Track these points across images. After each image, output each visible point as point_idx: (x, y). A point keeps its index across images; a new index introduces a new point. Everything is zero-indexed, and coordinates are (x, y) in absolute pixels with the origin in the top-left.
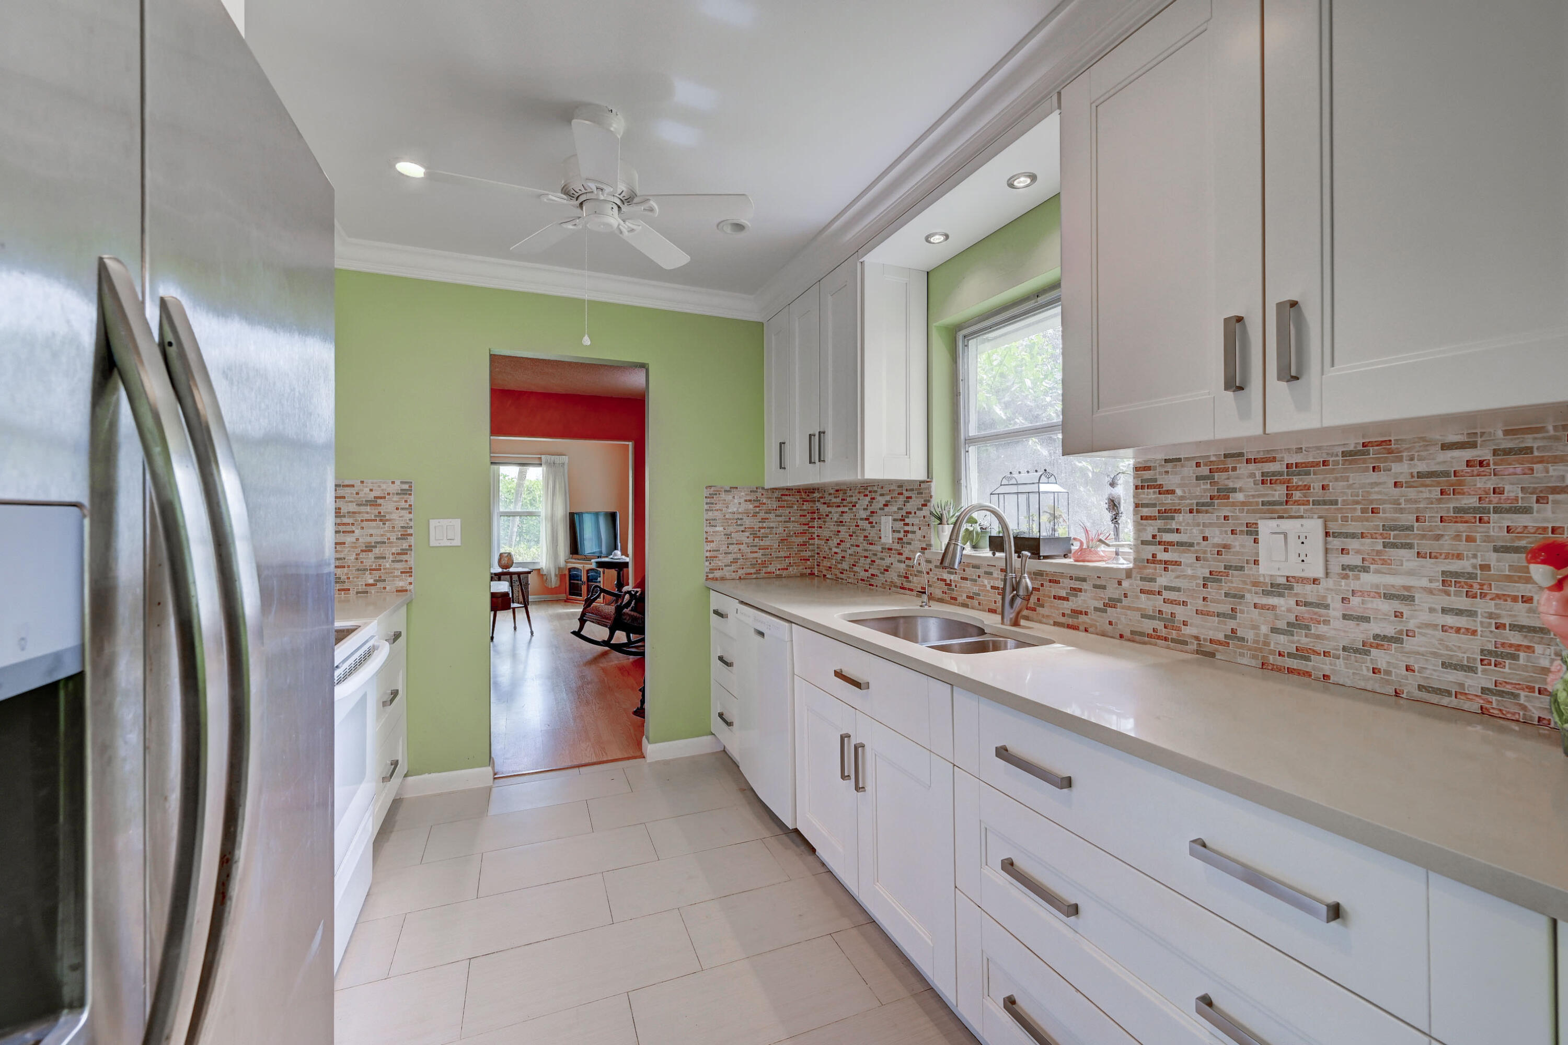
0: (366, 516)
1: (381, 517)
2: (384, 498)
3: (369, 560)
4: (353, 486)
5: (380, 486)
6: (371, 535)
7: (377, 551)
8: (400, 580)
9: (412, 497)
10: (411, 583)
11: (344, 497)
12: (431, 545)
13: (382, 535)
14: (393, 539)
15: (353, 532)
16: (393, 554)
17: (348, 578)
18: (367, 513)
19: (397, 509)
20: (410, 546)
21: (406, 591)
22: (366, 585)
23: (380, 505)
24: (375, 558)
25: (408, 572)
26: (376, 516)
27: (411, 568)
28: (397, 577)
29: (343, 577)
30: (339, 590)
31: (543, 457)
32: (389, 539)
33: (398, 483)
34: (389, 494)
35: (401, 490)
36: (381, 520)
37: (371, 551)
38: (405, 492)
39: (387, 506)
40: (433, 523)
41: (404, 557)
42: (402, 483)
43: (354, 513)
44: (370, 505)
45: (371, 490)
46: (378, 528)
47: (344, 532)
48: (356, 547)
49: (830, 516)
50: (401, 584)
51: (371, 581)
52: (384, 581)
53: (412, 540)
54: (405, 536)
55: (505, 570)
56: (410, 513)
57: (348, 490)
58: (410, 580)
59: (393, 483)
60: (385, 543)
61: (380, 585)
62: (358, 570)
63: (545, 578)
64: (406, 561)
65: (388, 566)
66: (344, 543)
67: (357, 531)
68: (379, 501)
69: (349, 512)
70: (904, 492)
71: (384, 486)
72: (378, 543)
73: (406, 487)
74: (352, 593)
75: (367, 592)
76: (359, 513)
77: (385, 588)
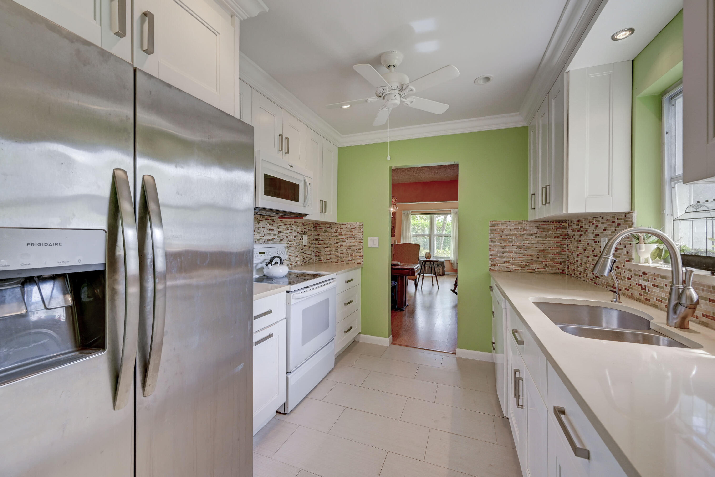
0: (349, 236)
1: (353, 236)
2: (354, 229)
3: (350, 251)
4: (345, 225)
5: (353, 225)
6: (350, 242)
7: (352, 248)
8: (359, 260)
9: (363, 228)
10: (362, 261)
11: (343, 229)
12: (369, 247)
13: (354, 243)
14: (357, 244)
15: (345, 241)
16: (357, 250)
17: (344, 258)
18: (349, 234)
19: (358, 233)
20: (362, 247)
21: (361, 264)
22: (349, 261)
23: (353, 231)
24: (352, 251)
25: (361, 257)
26: (352, 236)
27: (362, 255)
28: (358, 258)
29: (343, 257)
30: (341, 262)
31: (452, 210)
32: (355, 244)
33: (358, 223)
34: (356, 227)
35: (359, 226)
36: (353, 237)
37: (350, 248)
38: (361, 227)
39: (355, 232)
40: (369, 238)
41: (360, 251)
42: (360, 223)
43: (345, 234)
44: (350, 231)
45: (350, 226)
46: (352, 240)
47: (343, 241)
48: (346, 247)
49: (574, 238)
50: (359, 261)
51: (350, 259)
52: (354, 259)
53: (363, 245)
54: (361, 243)
55: (428, 260)
56: (362, 234)
57: (344, 226)
58: (362, 260)
59: (357, 223)
60: (354, 245)
61: (353, 261)
62: (347, 255)
63: (452, 265)
64: (361, 253)
65: (355, 254)
66: (343, 245)
67: (346, 241)
68: (353, 230)
69: (344, 234)
70: (616, 221)
71: (354, 224)
72: (352, 245)
73: (361, 224)
74: (345, 263)
75: (349, 263)
76: (347, 234)
77: (354, 262)
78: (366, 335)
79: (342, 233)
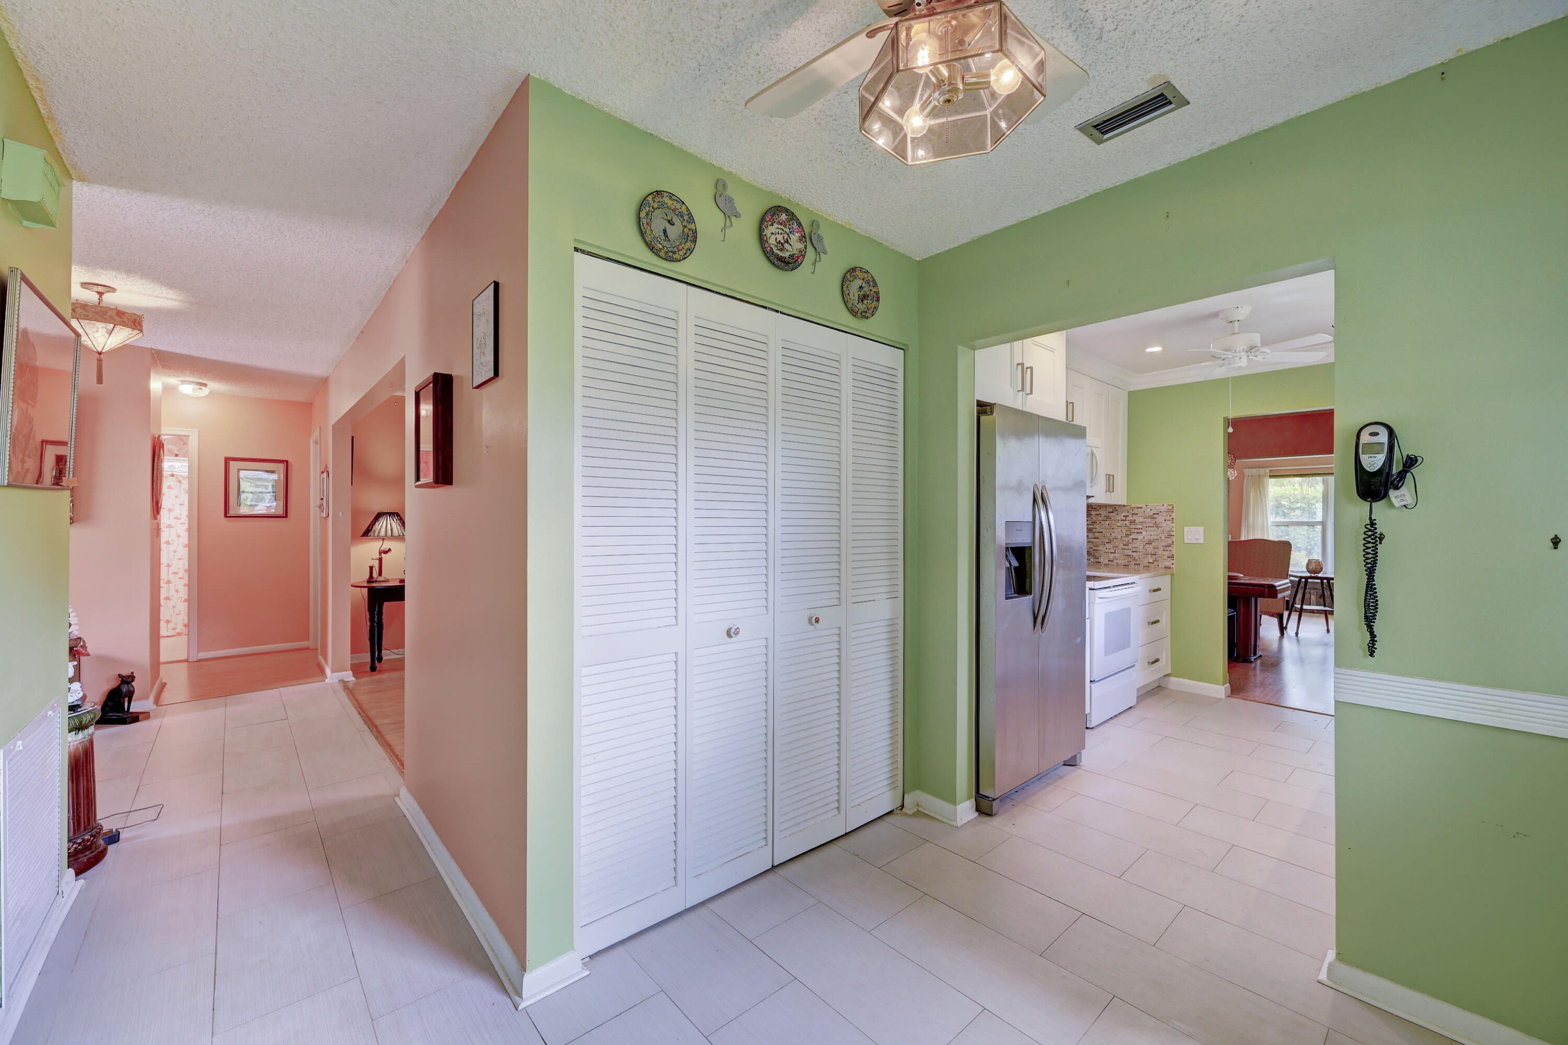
0: (1149, 525)
1: (1157, 525)
2: (1158, 514)
3: (1150, 548)
4: (1142, 508)
5: (1155, 508)
6: (1151, 535)
7: (1154, 544)
8: (1168, 562)
9: (1174, 514)
10: (1173, 564)
11: (1137, 514)
12: (1185, 542)
13: (1157, 535)
14: (1163, 537)
15: (1142, 533)
16: (1163, 546)
17: (1139, 558)
18: (1149, 523)
19: (1165, 520)
20: (1173, 542)
21: (1170, 568)
22: (1149, 563)
23: (1156, 518)
24: (1154, 548)
25: (1172, 557)
26: (1154, 524)
27: (1173, 555)
28: (1165, 559)
29: (1137, 558)
30: (1135, 564)
32: (1160, 537)
33: (1166, 505)
34: (1161, 512)
35: (1168, 509)
36: (1156, 527)
37: (1151, 544)
38: (1170, 511)
39: (1160, 519)
40: (1186, 529)
41: (1169, 548)
42: (1168, 505)
43: (1142, 522)
44: (1151, 518)
45: (1151, 510)
46: (1154, 531)
47: (1137, 533)
48: (1143, 542)
50: (1167, 564)
51: (1151, 561)
52: (1158, 561)
53: (1174, 539)
54: (1170, 536)
56: (1173, 523)
57: (1140, 510)
58: (1172, 562)
59: (1163, 505)
60: (1158, 539)
61: (1156, 563)
62: (1144, 554)
64: (1170, 551)
65: (1160, 553)
66: (1137, 539)
67: (1144, 533)
68: (1155, 516)
69: (1139, 522)
71: (1158, 507)
72: (1155, 539)
73: (1170, 507)
74: (1141, 566)
75: (1149, 567)
76: (1145, 522)
77: (1158, 565)
78: (1181, 680)
79: (1135, 520)
